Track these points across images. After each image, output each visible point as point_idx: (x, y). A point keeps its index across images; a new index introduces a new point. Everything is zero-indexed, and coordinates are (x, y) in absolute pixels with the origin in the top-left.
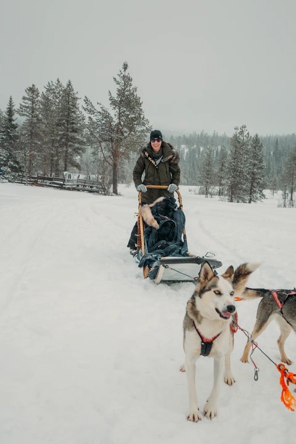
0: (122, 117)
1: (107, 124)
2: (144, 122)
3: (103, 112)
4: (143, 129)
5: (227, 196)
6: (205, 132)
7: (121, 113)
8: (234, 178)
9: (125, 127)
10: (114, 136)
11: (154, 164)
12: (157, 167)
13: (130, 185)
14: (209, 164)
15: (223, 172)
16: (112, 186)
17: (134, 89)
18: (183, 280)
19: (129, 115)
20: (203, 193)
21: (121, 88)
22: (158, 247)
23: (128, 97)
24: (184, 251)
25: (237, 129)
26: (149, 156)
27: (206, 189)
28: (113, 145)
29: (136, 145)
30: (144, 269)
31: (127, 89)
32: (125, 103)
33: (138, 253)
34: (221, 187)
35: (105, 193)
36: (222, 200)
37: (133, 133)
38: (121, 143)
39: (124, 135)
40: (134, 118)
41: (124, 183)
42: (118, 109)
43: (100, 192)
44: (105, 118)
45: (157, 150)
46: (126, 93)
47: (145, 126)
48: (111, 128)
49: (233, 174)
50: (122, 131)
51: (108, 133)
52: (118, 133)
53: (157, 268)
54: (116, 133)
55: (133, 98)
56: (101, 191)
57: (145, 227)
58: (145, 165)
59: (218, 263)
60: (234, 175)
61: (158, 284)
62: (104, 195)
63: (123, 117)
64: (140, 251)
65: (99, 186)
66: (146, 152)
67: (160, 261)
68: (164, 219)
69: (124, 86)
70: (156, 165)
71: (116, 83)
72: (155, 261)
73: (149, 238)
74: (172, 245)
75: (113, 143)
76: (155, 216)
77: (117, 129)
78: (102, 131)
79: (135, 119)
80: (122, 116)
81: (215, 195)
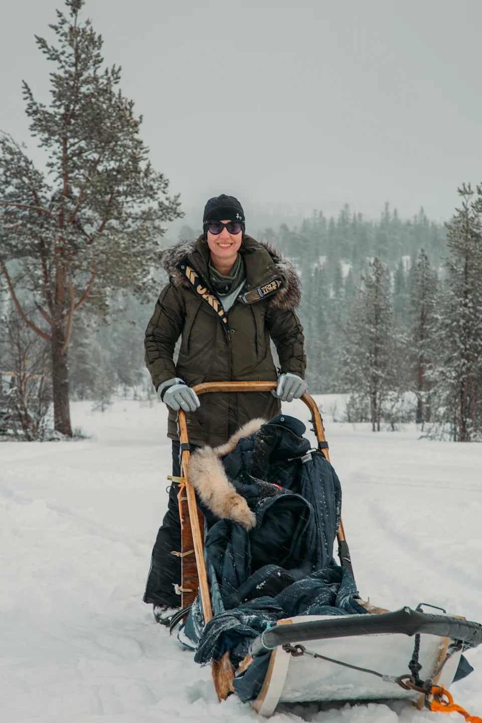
0: (72, 172)
1: (25, 197)
2: (152, 183)
3: (8, 157)
4: (150, 209)
5: (447, 422)
6: (353, 212)
7: (71, 159)
8: (467, 358)
9: (88, 204)
10: (50, 235)
11: (216, 308)
12: (225, 320)
13: (108, 403)
14: (377, 316)
15: (429, 340)
16: (52, 405)
17: (110, 74)
18: (354, 696)
19: (97, 162)
20: (362, 418)
21: (66, 72)
22: (258, 587)
23: (91, 102)
24: (347, 598)
25: (468, 194)
26: (199, 280)
27: (374, 402)
28: (48, 266)
29: (126, 263)
30: (216, 668)
31: (86, 74)
32: (83, 122)
33: (185, 615)
34: (422, 393)
35: (26, 432)
36: (432, 438)
37: (114, 223)
38: (75, 258)
39: (84, 233)
40: (115, 173)
41: (87, 398)
42: (58, 144)
43: (10, 431)
44: (15, 175)
45: (226, 258)
46: (83, 89)
47: (156, 196)
48: (39, 212)
49: (464, 344)
50: (76, 218)
51: (29, 226)
52: (62, 226)
53: (265, 657)
54: (58, 224)
55: (111, 106)
56: (13, 427)
57: (205, 524)
58: (183, 314)
59: (473, 630)
60: (466, 349)
61: (268, 717)
62: (24, 441)
63: (76, 171)
64: (194, 608)
65: (5, 411)
66: (188, 270)
67: (274, 631)
68: (270, 492)
69: (75, 65)
70: (221, 313)
71: (47, 56)
72: (254, 637)
73: (222, 561)
74: (304, 578)
75: (48, 262)
76: (240, 485)
77: (58, 213)
78: (6, 222)
79: (119, 176)
80: (76, 166)
81: (403, 422)
